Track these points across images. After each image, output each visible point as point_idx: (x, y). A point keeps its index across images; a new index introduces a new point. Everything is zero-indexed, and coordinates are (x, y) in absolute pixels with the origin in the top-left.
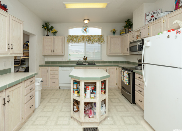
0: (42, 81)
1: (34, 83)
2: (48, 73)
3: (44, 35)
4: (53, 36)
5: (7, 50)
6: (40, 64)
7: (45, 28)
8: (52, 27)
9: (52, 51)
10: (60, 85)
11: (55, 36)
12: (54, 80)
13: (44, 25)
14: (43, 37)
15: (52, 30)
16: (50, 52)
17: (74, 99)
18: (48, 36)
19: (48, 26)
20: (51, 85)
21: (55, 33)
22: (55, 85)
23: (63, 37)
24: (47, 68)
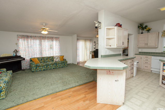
0: (138, 63)
1: (134, 62)
2: (141, 60)
3: (139, 33)
4: (147, 33)
5: (122, 45)
6: (136, 53)
7: (140, 28)
8: (146, 26)
9: (146, 44)
10: (152, 69)
11: (149, 32)
12: (146, 65)
13: (139, 26)
14: (138, 35)
15: (146, 28)
16: (143, 45)
17: (163, 75)
18: (143, 33)
19: (143, 26)
20: (144, 68)
21: (149, 30)
22: (147, 69)
23: (157, 33)
24: (141, 56)
